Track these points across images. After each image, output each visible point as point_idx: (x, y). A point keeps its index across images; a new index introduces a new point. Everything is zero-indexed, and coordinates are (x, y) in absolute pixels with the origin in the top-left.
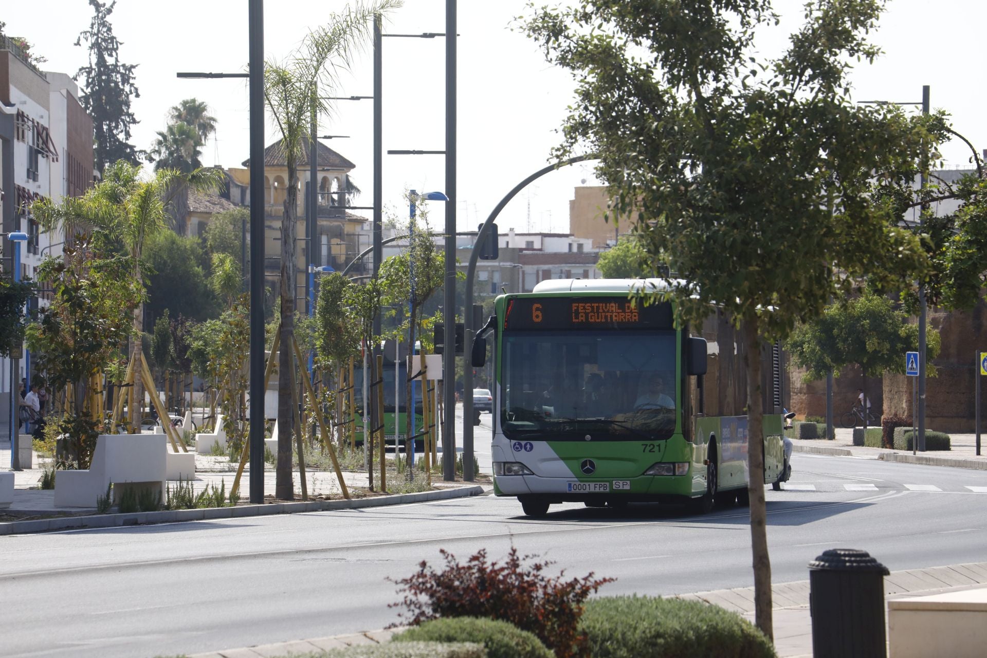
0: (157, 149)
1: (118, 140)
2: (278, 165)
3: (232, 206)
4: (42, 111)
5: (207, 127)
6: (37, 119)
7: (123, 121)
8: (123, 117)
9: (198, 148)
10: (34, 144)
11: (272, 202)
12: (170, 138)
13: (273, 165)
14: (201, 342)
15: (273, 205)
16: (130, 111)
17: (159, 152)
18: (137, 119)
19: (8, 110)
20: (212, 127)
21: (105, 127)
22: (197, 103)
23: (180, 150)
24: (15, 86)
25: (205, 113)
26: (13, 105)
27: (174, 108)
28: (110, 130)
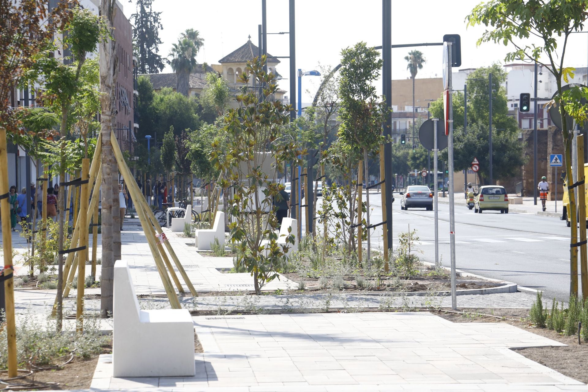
0: (172, 53)
1: (152, 53)
2: (238, 62)
5: (199, 44)
8: (155, 40)
9: (195, 53)
11: (235, 82)
12: (179, 47)
13: (235, 62)
14: (198, 145)
15: (236, 84)
16: (158, 37)
17: (173, 55)
18: (162, 41)
20: (202, 44)
23: (185, 54)
25: (198, 36)
28: (148, 48)
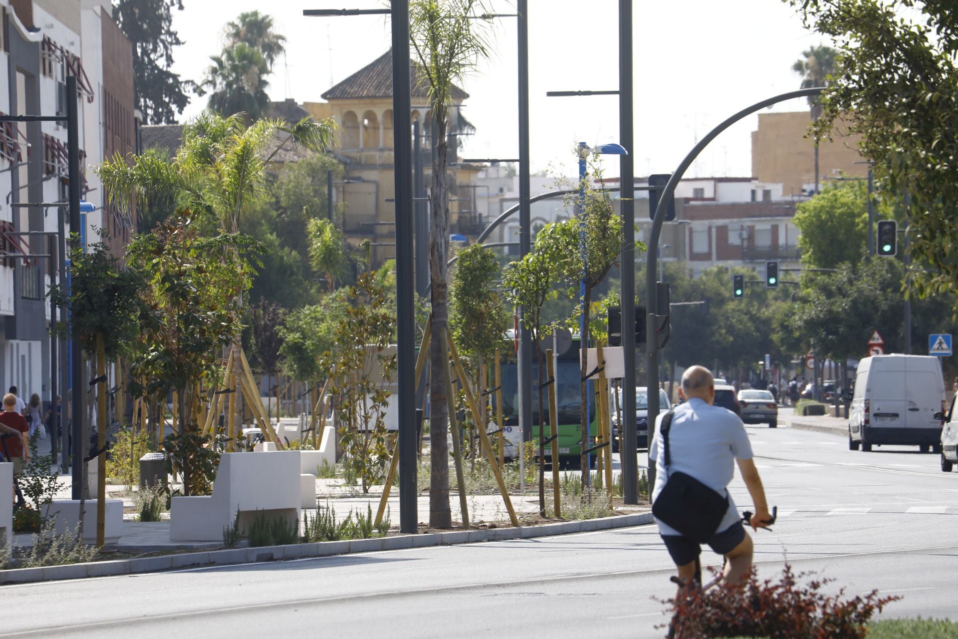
0: (210, 78)
1: (157, 67)
2: (368, 97)
3: (309, 152)
4: (71, 35)
5: (274, 48)
6: (66, 47)
7: (163, 41)
8: (163, 37)
9: (265, 77)
10: (63, 79)
11: (361, 145)
12: (227, 64)
13: (362, 98)
14: (298, 335)
15: (362, 150)
16: (172, 29)
17: (213, 83)
18: (181, 39)
19: (32, 37)
20: (280, 48)
21: (139, 51)
22: (260, 17)
23: (241, 80)
24: (40, 5)
25: (271, 30)
26: (37, 30)
27: (230, 24)
28: (145, 52)
